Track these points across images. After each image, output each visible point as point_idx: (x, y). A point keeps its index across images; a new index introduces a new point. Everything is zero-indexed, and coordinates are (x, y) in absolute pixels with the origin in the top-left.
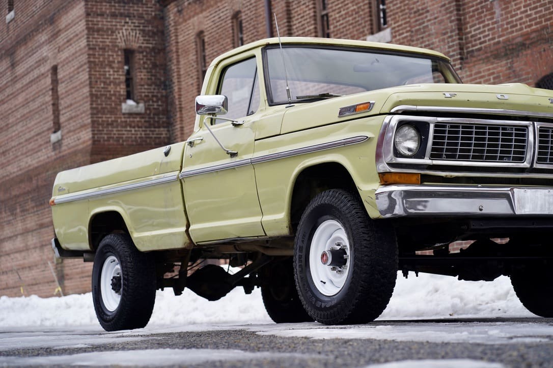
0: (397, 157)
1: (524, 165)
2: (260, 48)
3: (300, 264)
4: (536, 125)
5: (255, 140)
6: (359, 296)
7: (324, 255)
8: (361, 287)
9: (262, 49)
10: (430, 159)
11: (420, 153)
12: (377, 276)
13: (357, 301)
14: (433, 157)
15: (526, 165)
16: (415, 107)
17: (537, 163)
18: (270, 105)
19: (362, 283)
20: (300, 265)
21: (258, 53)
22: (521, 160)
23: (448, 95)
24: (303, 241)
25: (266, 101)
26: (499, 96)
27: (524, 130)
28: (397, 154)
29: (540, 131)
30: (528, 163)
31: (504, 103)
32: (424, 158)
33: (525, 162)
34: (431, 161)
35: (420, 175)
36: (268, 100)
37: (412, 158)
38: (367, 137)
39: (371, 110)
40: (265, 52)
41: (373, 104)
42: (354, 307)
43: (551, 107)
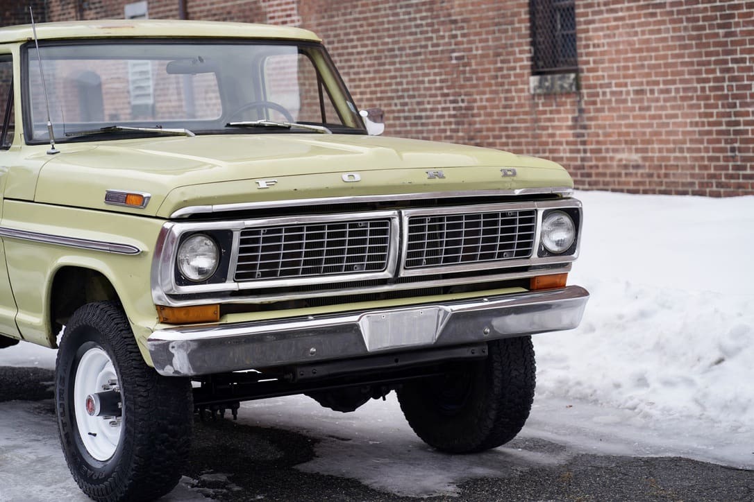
0: (181, 285)
1: (385, 275)
2: (19, 45)
3: (61, 402)
4: (403, 214)
5: (4, 198)
6: (133, 475)
7: (89, 401)
8: (135, 463)
9: (21, 48)
10: (235, 281)
11: (219, 274)
12: (158, 447)
13: (131, 481)
14: (239, 277)
15: (387, 274)
16: (210, 207)
17: (405, 269)
18: (28, 144)
19: (137, 458)
20: (61, 404)
21: (15, 51)
22: (380, 267)
23: (263, 184)
24: (65, 370)
25: (23, 136)
26: (345, 177)
27: (386, 224)
28: (181, 279)
29: (410, 222)
30: (390, 272)
31: (352, 188)
32: (224, 282)
33: (386, 271)
34: (236, 284)
35: (219, 306)
36: (24, 134)
37: (205, 283)
38: (139, 251)
39: (145, 207)
40: (24, 53)
41: (149, 198)
42: (127, 489)
43: (429, 185)
